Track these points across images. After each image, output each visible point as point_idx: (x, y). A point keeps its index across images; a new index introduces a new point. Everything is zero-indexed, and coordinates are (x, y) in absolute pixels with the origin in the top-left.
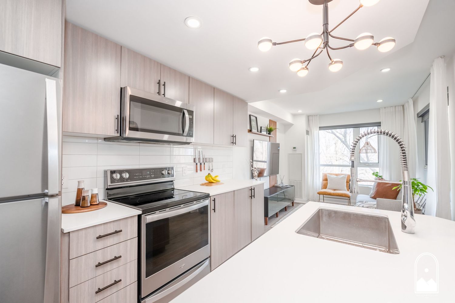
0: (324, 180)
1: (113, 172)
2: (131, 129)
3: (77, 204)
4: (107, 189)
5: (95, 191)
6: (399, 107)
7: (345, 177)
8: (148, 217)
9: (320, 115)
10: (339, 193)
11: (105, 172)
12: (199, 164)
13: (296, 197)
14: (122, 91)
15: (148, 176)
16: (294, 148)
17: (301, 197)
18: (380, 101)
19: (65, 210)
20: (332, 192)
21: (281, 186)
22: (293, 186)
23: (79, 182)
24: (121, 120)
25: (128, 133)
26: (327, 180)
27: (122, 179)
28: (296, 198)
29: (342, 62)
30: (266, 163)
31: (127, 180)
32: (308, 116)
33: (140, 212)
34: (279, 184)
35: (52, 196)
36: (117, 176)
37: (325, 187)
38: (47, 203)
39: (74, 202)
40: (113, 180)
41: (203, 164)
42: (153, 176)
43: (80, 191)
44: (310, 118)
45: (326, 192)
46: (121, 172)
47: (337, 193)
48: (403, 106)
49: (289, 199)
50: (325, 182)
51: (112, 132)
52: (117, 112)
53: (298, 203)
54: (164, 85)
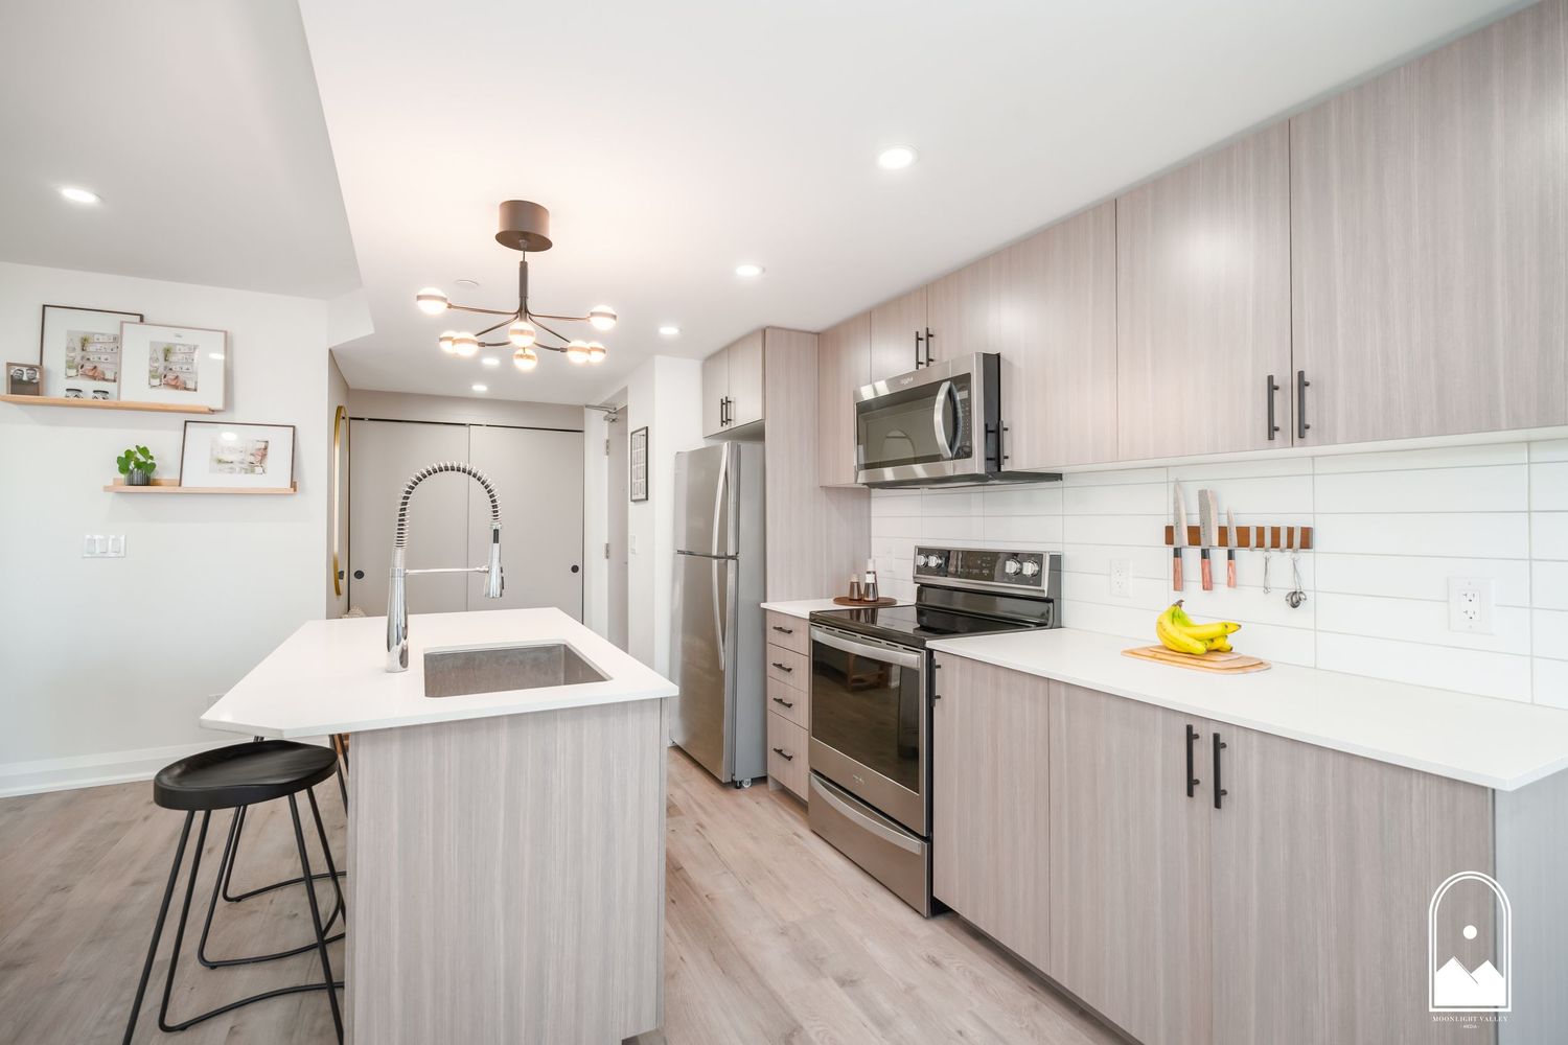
1: (919, 552)
12: (1191, 556)
15: (976, 571)
27: (928, 568)
31: (938, 572)
36: (921, 560)
40: (918, 568)
41: (1217, 557)
46: (928, 553)
54: (931, 336)
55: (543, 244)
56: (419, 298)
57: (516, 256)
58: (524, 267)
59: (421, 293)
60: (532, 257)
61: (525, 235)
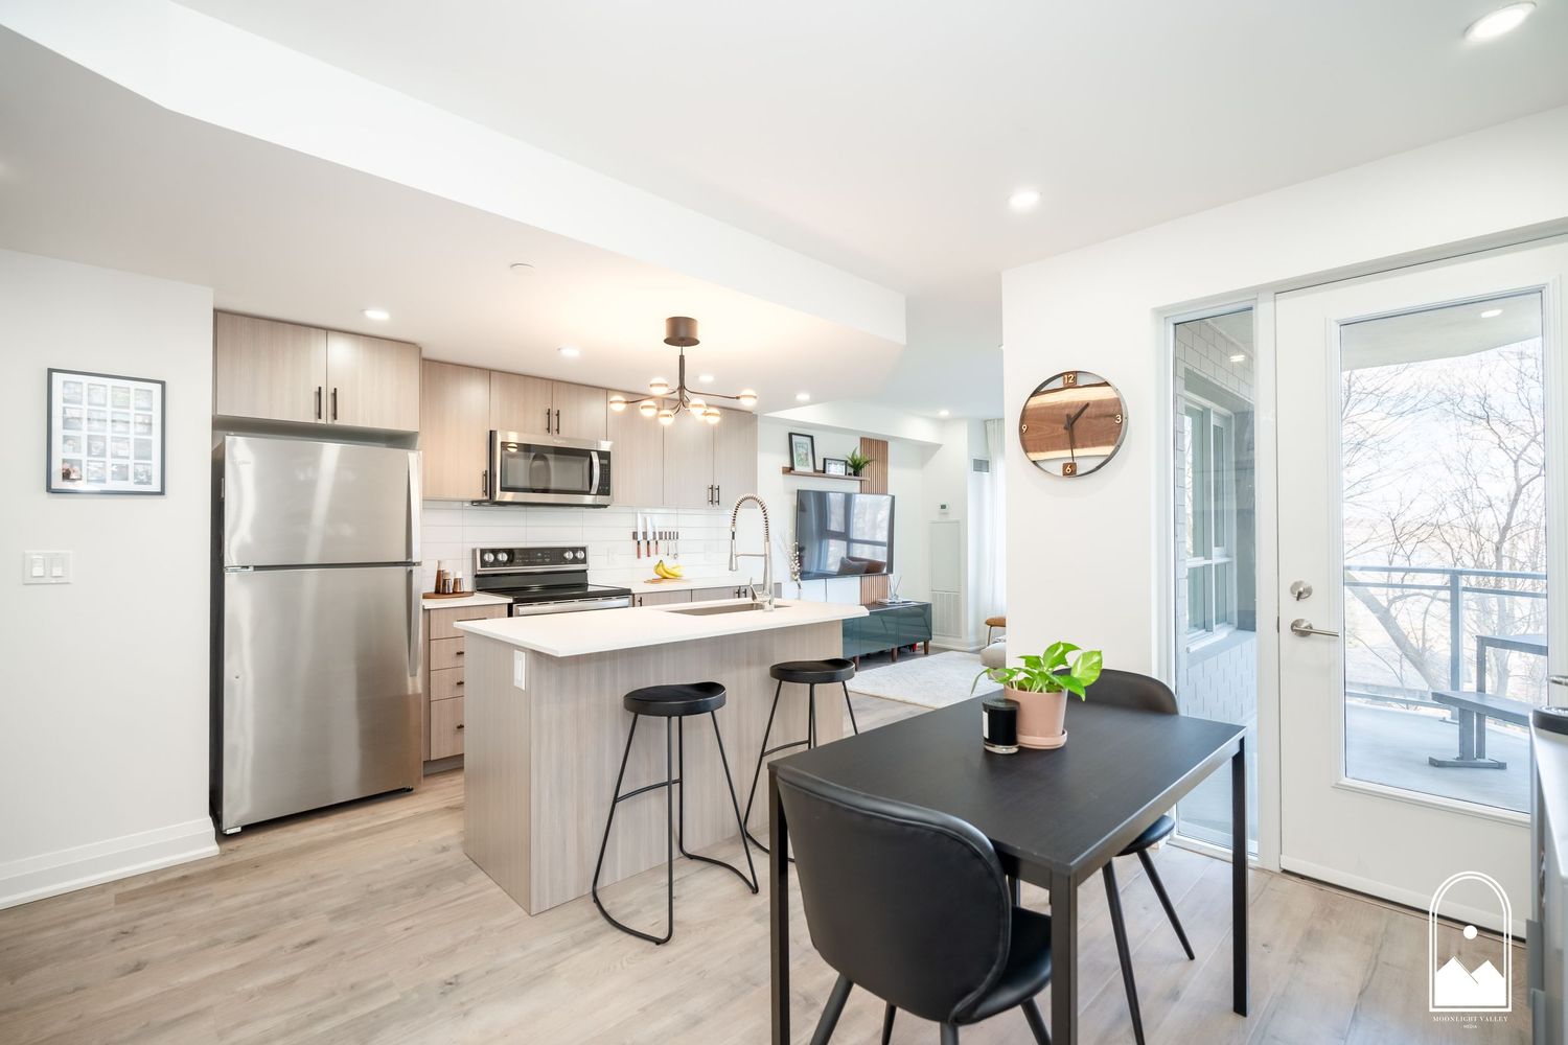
1: (483, 552)
2: (502, 489)
3: (437, 592)
4: (476, 576)
5: (459, 576)
8: (520, 608)
11: (474, 551)
12: (643, 544)
14: (492, 435)
15: (538, 560)
16: (943, 507)
19: (426, 596)
23: (439, 562)
24: (489, 476)
25: (499, 496)
27: (496, 563)
29: (755, 397)
31: (505, 564)
32: (985, 421)
33: (510, 600)
35: (414, 564)
36: (489, 557)
38: (411, 571)
39: (433, 590)
40: (484, 564)
41: (652, 543)
42: (547, 560)
43: (440, 574)
46: (495, 552)
51: (479, 496)
52: (485, 467)
54: (558, 415)
55: (695, 342)
56: (651, 386)
57: (676, 350)
58: (682, 358)
59: (652, 382)
60: (687, 351)
61: (683, 339)
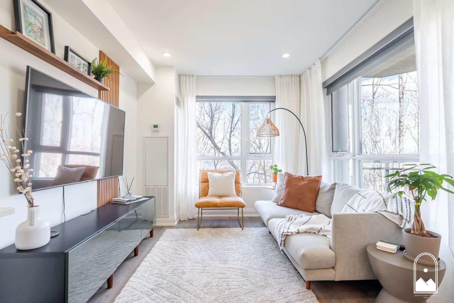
0: (202, 182)
6: (296, 77)
7: (233, 175)
9: (197, 76)
10: (229, 201)
13: (157, 216)
16: (156, 126)
17: (166, 214)
18: (286, 56)
20: (218, 200)
21: (127, 200)
22: (151, 197)
26: (208, 182)
28: (157, 219)
30: (99, 157)
32: (180, 74)
34: (123, 196)
37: (204, 193)
44: (183, 79)
45: (209, 202)
47: (227, 202)
48: (300, 77)
49: (145, 221)
50: (205, 184)
53: (162, 228)
